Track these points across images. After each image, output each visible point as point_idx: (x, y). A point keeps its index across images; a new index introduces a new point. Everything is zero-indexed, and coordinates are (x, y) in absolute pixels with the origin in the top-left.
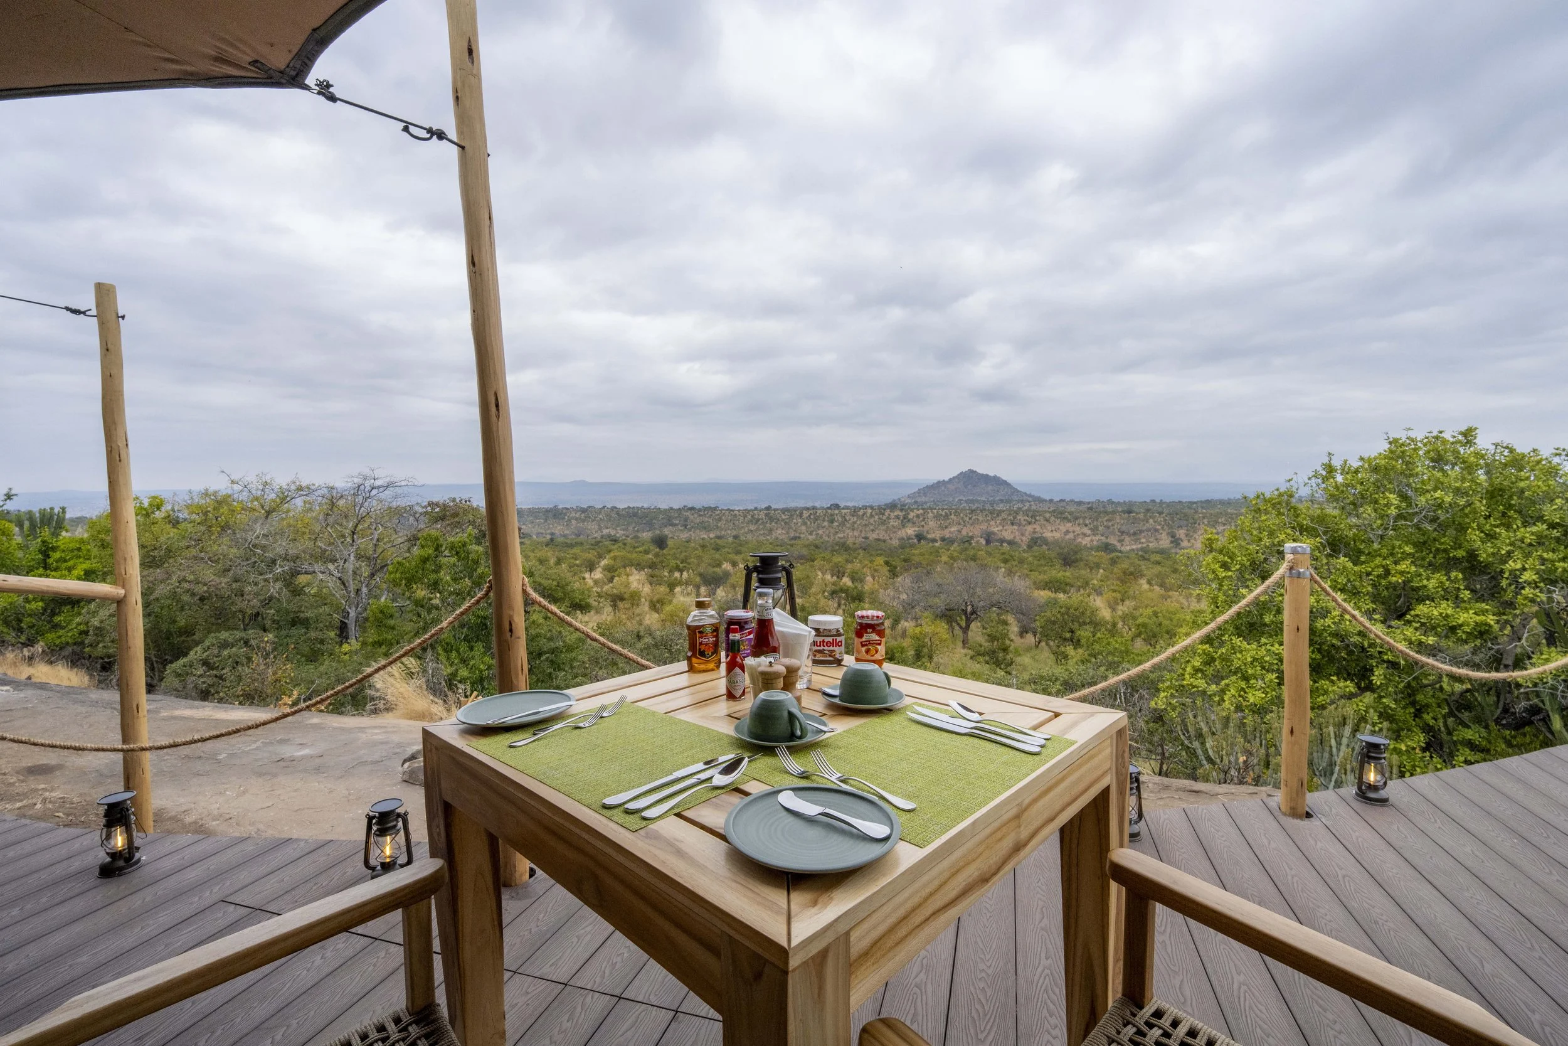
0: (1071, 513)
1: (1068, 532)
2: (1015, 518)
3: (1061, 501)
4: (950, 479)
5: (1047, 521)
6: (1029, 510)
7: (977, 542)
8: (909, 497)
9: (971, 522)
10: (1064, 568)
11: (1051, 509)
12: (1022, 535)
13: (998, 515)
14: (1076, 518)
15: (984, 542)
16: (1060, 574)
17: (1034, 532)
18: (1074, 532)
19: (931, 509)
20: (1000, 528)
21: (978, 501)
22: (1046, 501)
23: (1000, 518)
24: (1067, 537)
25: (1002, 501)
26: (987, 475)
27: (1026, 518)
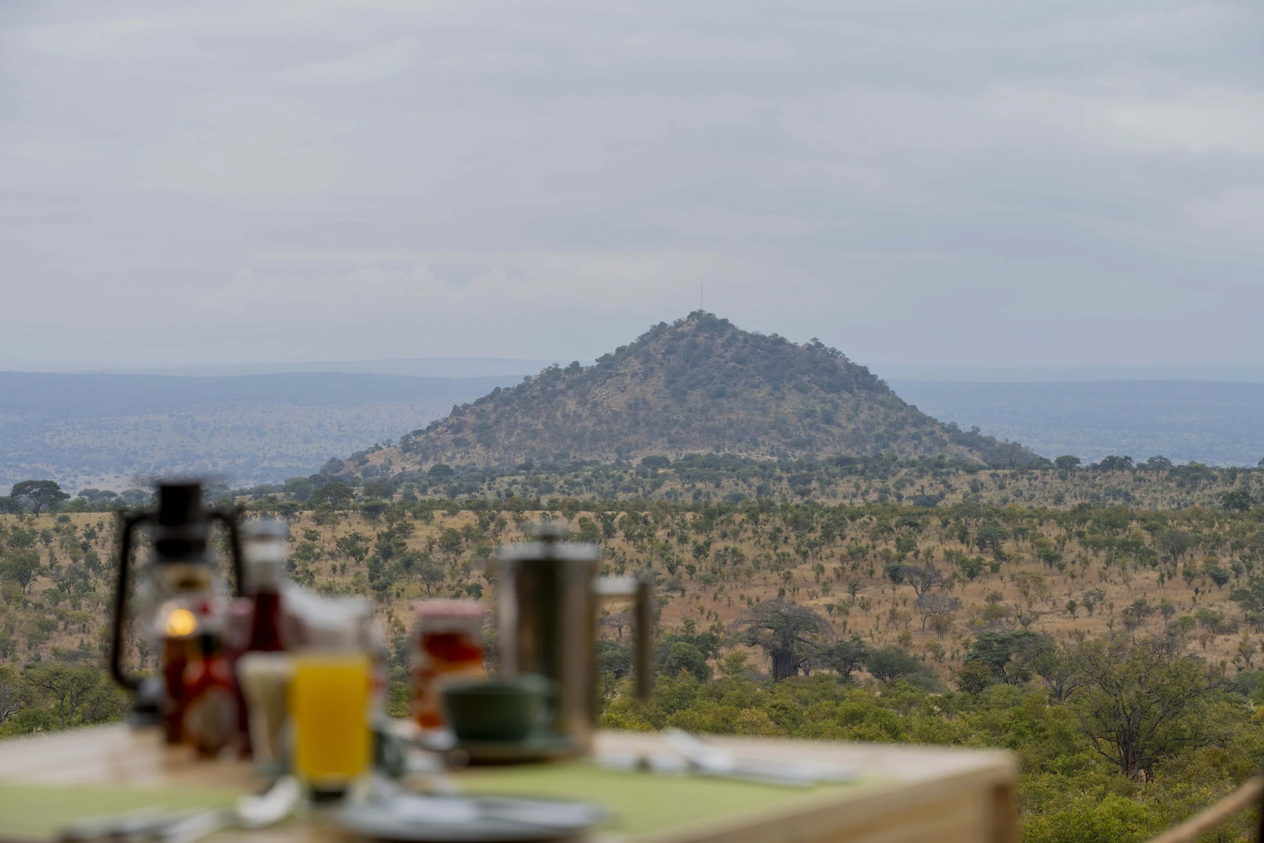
0: (1153, 523)
1: (1141, 610)
2: (906, 546)
3: (1112, 464)
4: (606, 362)
5: (1050, 559)
6: (968, 509)
7: (736, 663)
8: (407, 447)
9: (704, 566)
10: (1121, 779)
11: (1071, 503)
12: (940, 628)
13: (828, 536)
14: (1178, 547)
15: (765, 667)
16: (1104, 808)
17: (994, 615)
18: (1167, 610)
19: (517, 507)
20: (841, 594)
21: (735, 467)
22: (1042, 464)
23: (841, 547)
24: (1140, 634)
25: (845, 464)
26: (778, 342)
27: (955, 546)
